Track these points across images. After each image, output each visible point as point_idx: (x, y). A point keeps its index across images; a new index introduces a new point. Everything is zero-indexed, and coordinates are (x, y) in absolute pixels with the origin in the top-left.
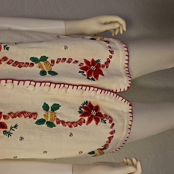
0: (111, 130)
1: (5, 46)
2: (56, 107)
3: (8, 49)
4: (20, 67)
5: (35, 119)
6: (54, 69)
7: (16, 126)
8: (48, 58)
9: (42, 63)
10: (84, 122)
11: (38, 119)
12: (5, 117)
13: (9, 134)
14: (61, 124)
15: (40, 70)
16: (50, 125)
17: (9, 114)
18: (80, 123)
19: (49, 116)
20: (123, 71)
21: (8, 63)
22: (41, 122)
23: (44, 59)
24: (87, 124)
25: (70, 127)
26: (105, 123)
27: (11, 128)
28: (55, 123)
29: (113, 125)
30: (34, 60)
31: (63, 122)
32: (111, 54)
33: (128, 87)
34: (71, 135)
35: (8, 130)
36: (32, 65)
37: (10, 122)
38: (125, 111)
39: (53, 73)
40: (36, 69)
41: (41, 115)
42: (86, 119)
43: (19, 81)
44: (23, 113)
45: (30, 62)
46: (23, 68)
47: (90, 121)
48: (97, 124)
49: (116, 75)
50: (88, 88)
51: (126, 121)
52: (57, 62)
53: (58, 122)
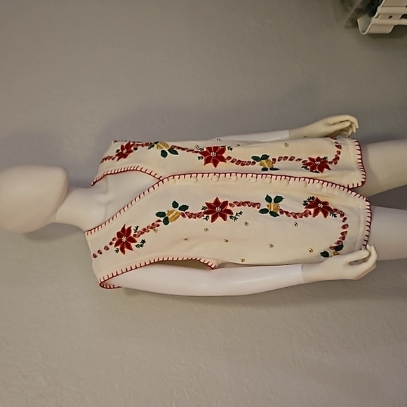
0: (343, 224)
1: (228, 148)
2: (279, 199)
3: (231, 149)
4: (243, 165)
5: (258, 208)
6: (275, 166)
7: (241, 213)
8: (268, 156)
9: (264, 161)
10: (310, 214)
11: (261, 208)
12: (231, 205)
13: (235, 219)
14: (285, 214)
15: (262, 167)
16: (274, 214)
17: (235, 202)
18: (306, 214)
19: (272, 206)
20: (356, 166)
21: (232, 162)
22: (264, 211)
23: (265, 157)
24: (314, 217)
25: (295, 217)
26: (335, 217)
27: (237, 215)
28: (278, 213)
29: (345, 219)
30: (256, 158)
31: (287, 213)
32: (339, 150)
33: (363, 182)
34: (296, 224)
35: (234, 215)
36: (254, 163)
37: (235, 210)
38: (360, 207)
39: (272, 169)
40: (258, 166)
41: (264, 205)
42: (312, 210)
43: (242, 174)
44: (247, 202)
45: (252, 160)
46: (245, 166)
47: (316, 213)
48: (325, 217)
49: (349, 169)
50: (312, 180)
51: (362, 217)
52: (279, 160)
53: (282, 212)
